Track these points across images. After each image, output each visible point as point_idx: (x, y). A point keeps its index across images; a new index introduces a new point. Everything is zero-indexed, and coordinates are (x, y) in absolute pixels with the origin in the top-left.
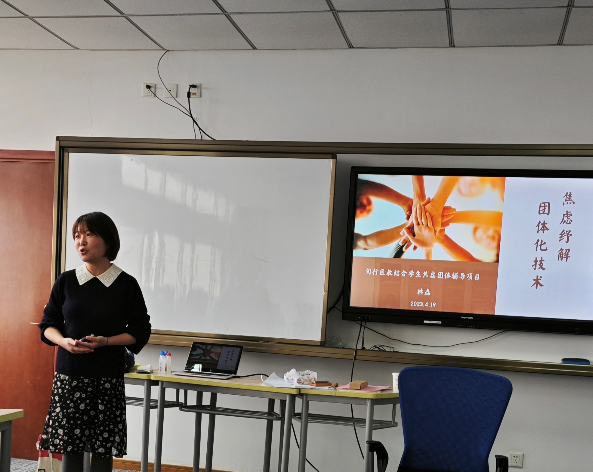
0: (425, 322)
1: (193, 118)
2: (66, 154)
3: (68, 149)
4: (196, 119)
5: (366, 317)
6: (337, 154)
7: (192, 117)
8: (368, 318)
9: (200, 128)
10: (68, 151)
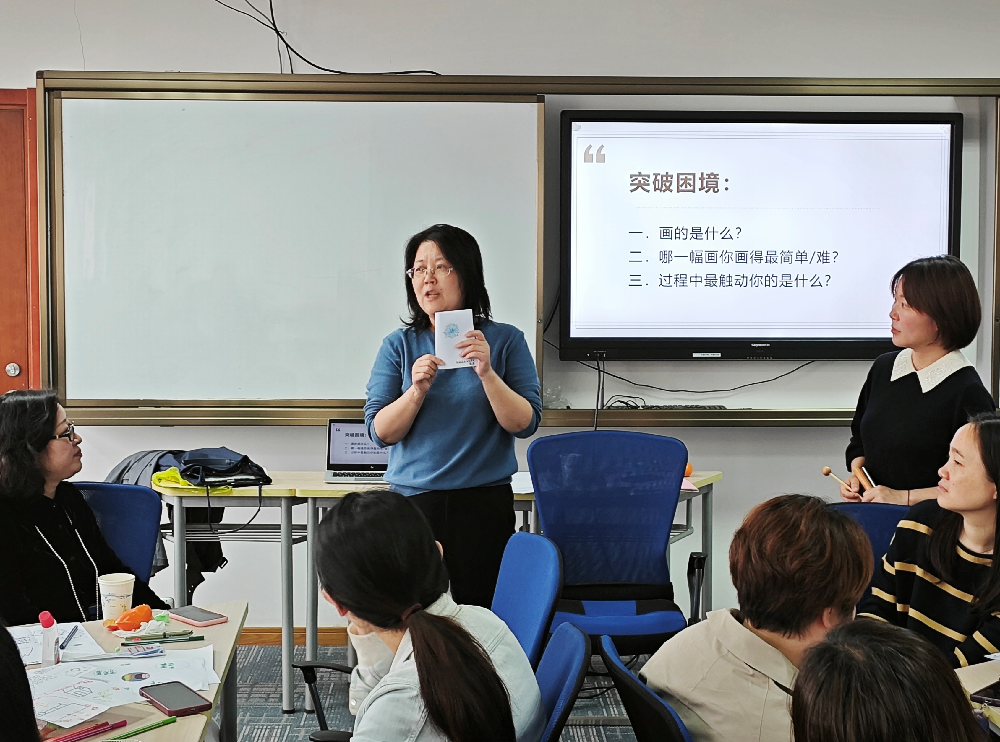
0: (695, 355)
1: (277, 32)
2: (57, 101)
3: (61, 93)
4: (282, 32)
5: (599, 353)
6: (545, 95)
7: (276, 30)
8: (601, 355)
9: (287, 46)
10: (61, 96)
